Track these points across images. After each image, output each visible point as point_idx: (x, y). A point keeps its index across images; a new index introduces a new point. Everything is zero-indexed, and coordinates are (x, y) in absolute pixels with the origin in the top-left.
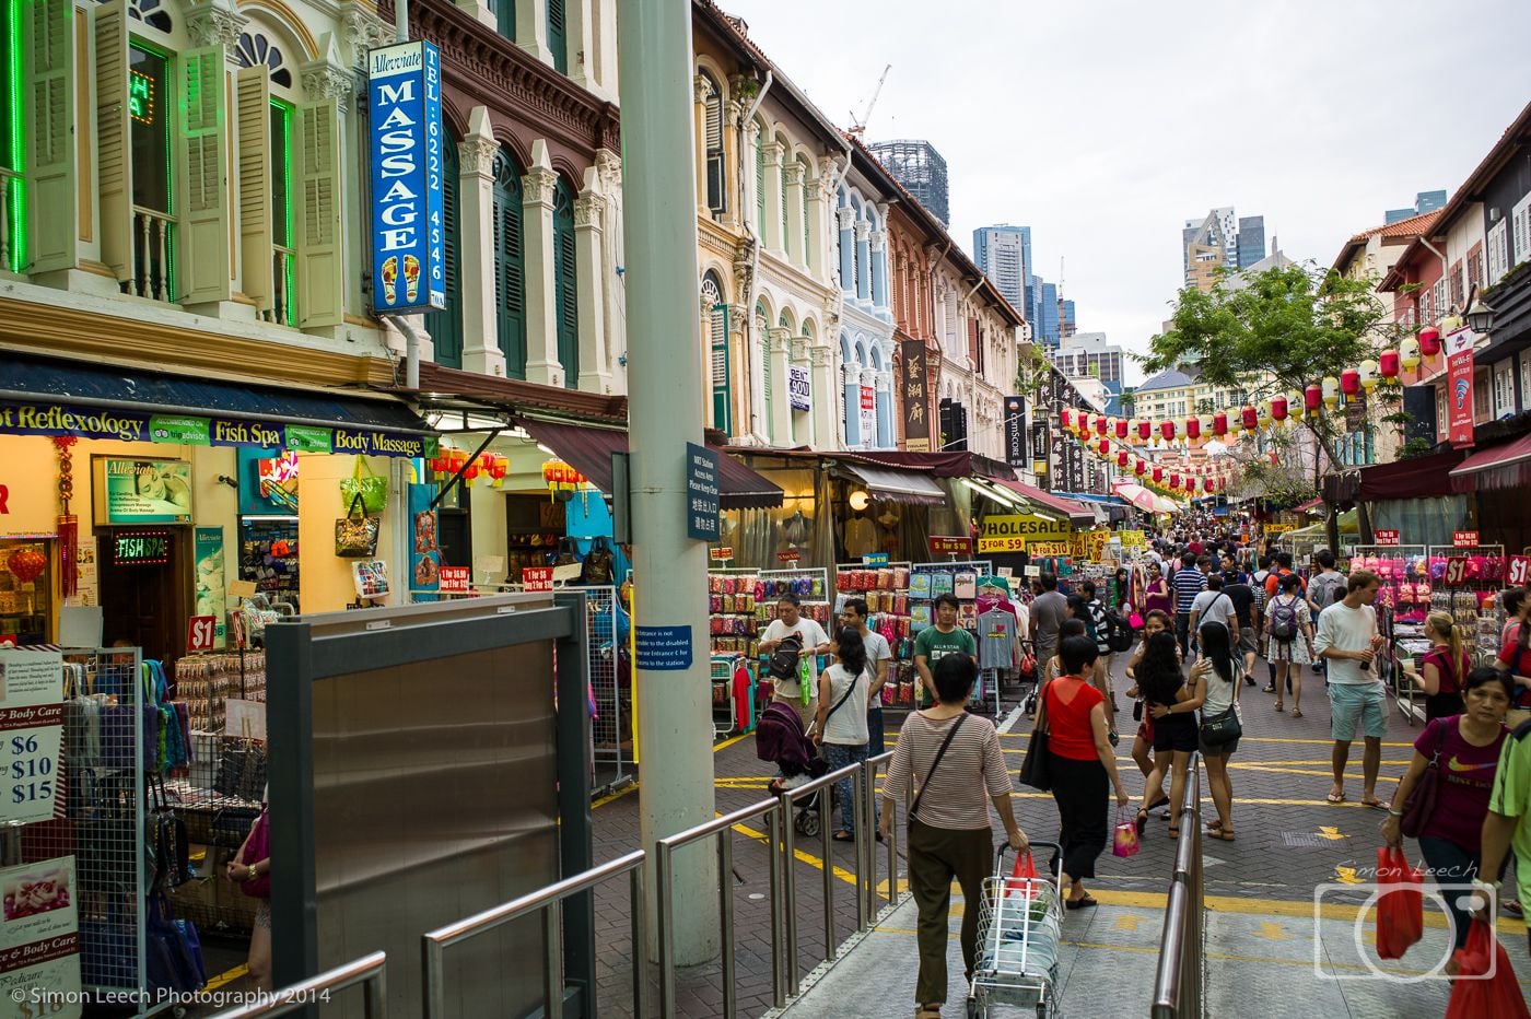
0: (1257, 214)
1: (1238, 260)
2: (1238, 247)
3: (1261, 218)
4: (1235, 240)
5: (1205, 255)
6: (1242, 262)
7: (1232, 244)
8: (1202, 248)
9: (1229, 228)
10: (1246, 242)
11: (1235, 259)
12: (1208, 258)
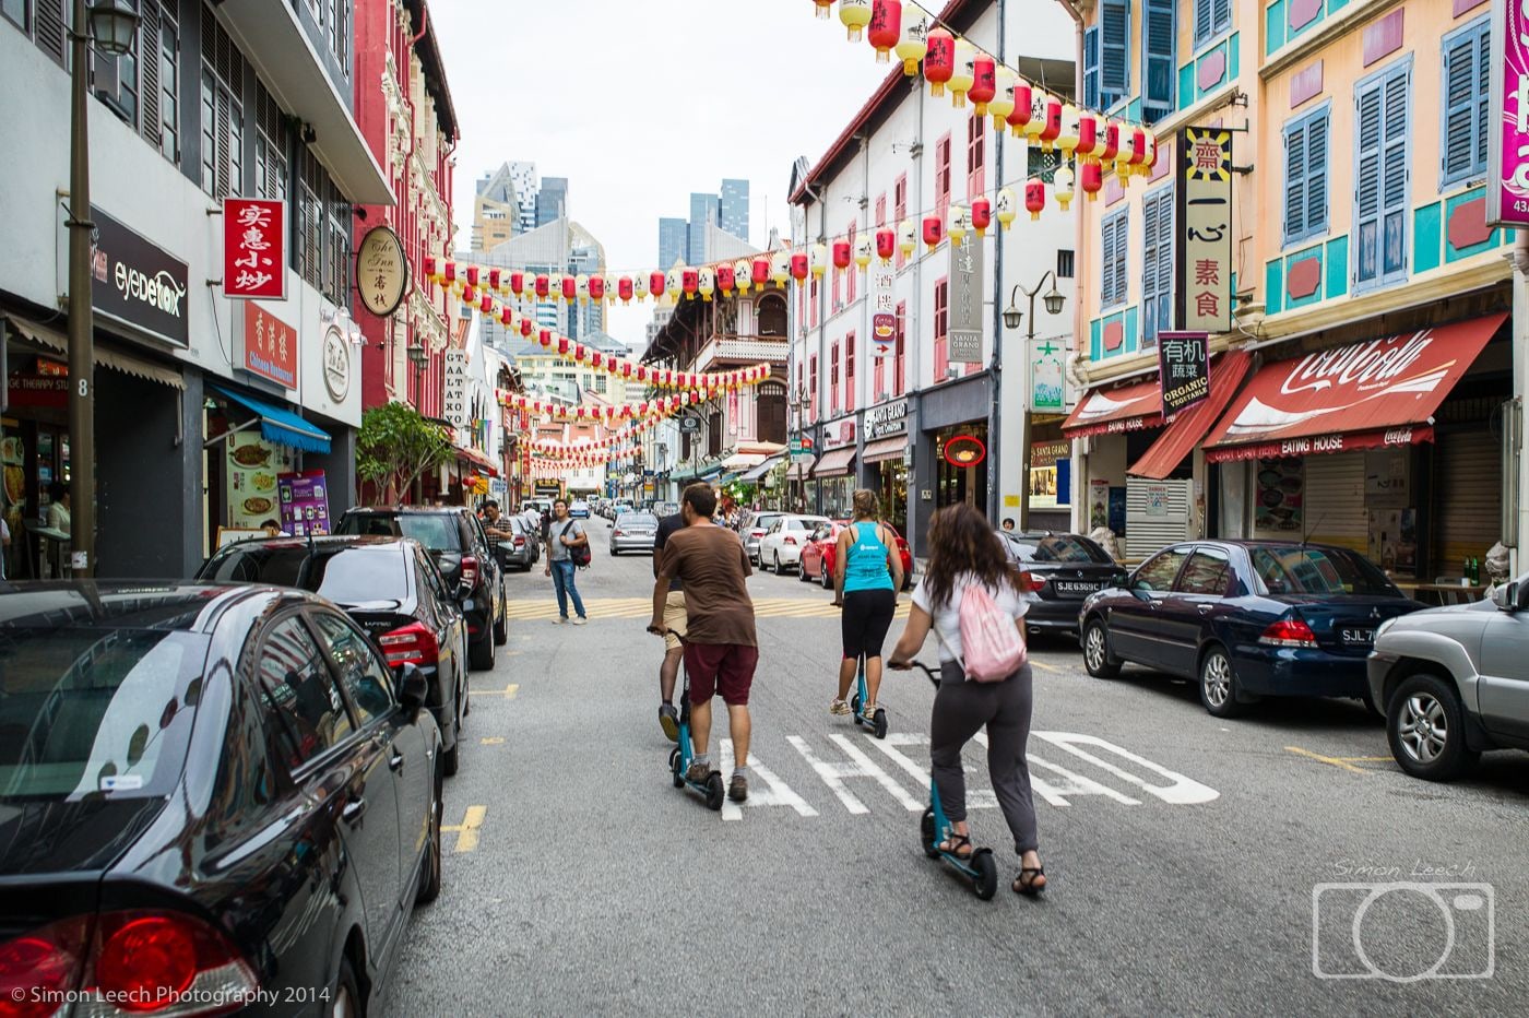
0: (561, 175)
1: (537, 216)
2: (537, 208)
3: (566, 180)
4: (533, 201)
5: (493, 212)
6: (540, 219)
7: (530, 204)
8: (490, 203)
9: (528, 185)
10: (545, 204)
11: (533, 215)
12: (496, 215)
